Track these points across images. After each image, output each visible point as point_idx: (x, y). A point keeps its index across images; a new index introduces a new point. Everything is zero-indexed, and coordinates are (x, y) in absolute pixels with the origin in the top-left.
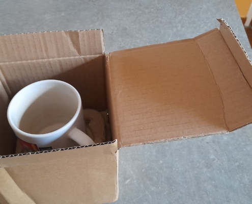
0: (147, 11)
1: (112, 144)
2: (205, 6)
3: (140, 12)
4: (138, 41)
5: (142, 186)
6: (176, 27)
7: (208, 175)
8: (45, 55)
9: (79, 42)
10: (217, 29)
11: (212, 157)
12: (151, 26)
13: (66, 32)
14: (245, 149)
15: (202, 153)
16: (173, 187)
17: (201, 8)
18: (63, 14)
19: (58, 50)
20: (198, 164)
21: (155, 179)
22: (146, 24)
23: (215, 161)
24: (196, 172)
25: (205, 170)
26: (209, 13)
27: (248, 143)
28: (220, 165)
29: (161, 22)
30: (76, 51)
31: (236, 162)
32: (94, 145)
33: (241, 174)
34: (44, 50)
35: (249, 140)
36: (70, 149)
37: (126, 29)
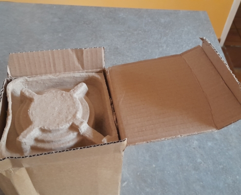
0: (135, 32)
1: (123, 142)
2: (186, 29)
3: (130, 34)
4: (129, 59)
5: (138, 188)
6: (162, 47)
7: (197, 177)
9: (83, 58)
10: (199, 46)
11: (199, 160)
12: (140, 45)
13: (72, 50)
14: (227, 154)
15: (190, 157)
16: (166, 188)
17: (183, 31)
18: (60, 35)
19: (64, 65)
20: (187, 168)
21: (149, 181)
22: (135, 44)
23: (202, 165)
24: (185, 174)
25: (193, 172)
26: (190, 35)
27: (229, 148)
28: (206, 168)
29: (148, 42)
30: (80, 66)
31: (220, 165)
32: (108, 144)
33: (225, 176)
34: (52, 65)
35: (230, 145)
36: (88, 147)
37: (117, 48)
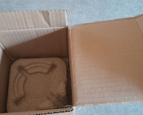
8: (25, 26)
9: (49, 18)
13: (40, 12)
30: (47, 24)
34: (24, 23)
